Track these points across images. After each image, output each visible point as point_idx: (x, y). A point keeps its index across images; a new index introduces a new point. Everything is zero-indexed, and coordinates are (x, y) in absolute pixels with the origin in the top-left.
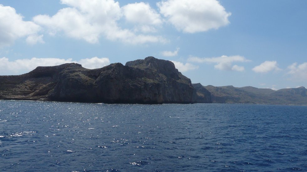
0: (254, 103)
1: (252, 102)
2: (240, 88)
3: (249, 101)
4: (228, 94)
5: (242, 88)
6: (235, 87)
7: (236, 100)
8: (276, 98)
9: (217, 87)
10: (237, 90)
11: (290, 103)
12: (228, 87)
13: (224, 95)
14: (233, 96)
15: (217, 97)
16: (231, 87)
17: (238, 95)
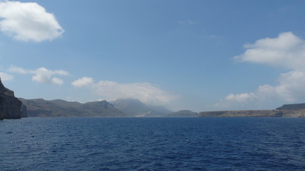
0: (65, 116)
1: (64, 115)
2: (50, 101)
3: (60, 114)
4: (40, 107)
5: (52, 101)
6: (45, 100)
7: (48, 114)
8: (84, 111)
9: (28, 100)
10: (48, 103)
11: (96, 115)
12: (38, 100)
13: (36, 108)
14: (45, 109)
15: (29, 110)
16: (41, 100)
17: (49, 108)
